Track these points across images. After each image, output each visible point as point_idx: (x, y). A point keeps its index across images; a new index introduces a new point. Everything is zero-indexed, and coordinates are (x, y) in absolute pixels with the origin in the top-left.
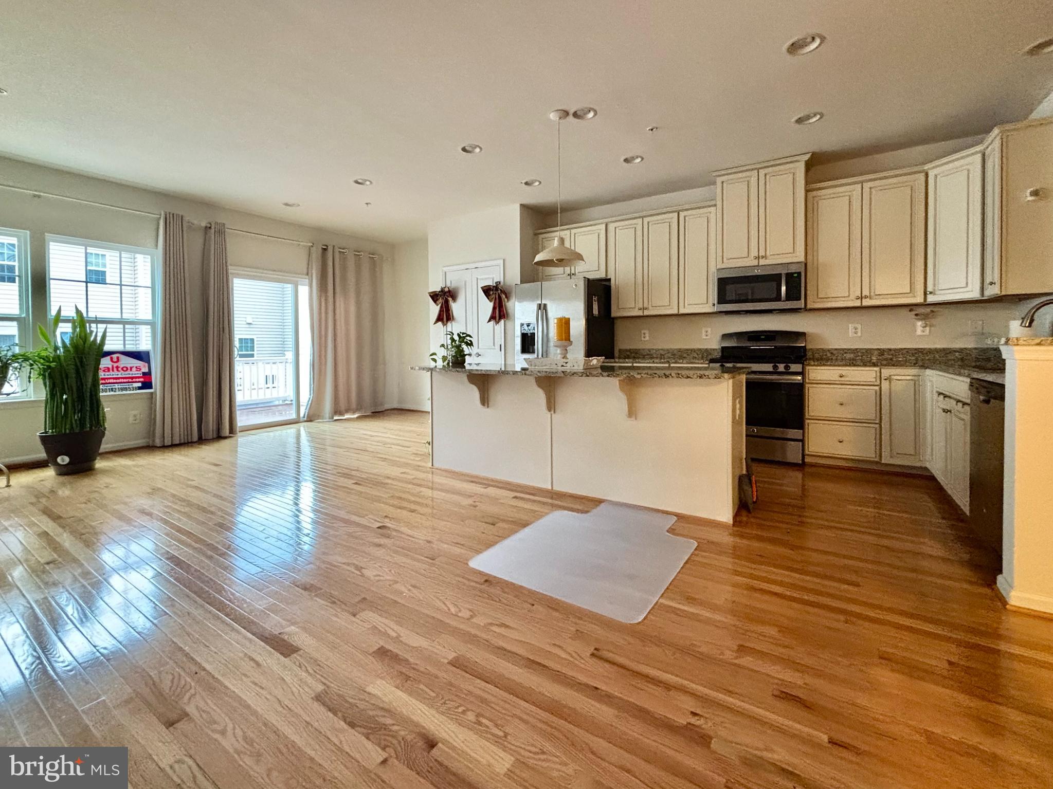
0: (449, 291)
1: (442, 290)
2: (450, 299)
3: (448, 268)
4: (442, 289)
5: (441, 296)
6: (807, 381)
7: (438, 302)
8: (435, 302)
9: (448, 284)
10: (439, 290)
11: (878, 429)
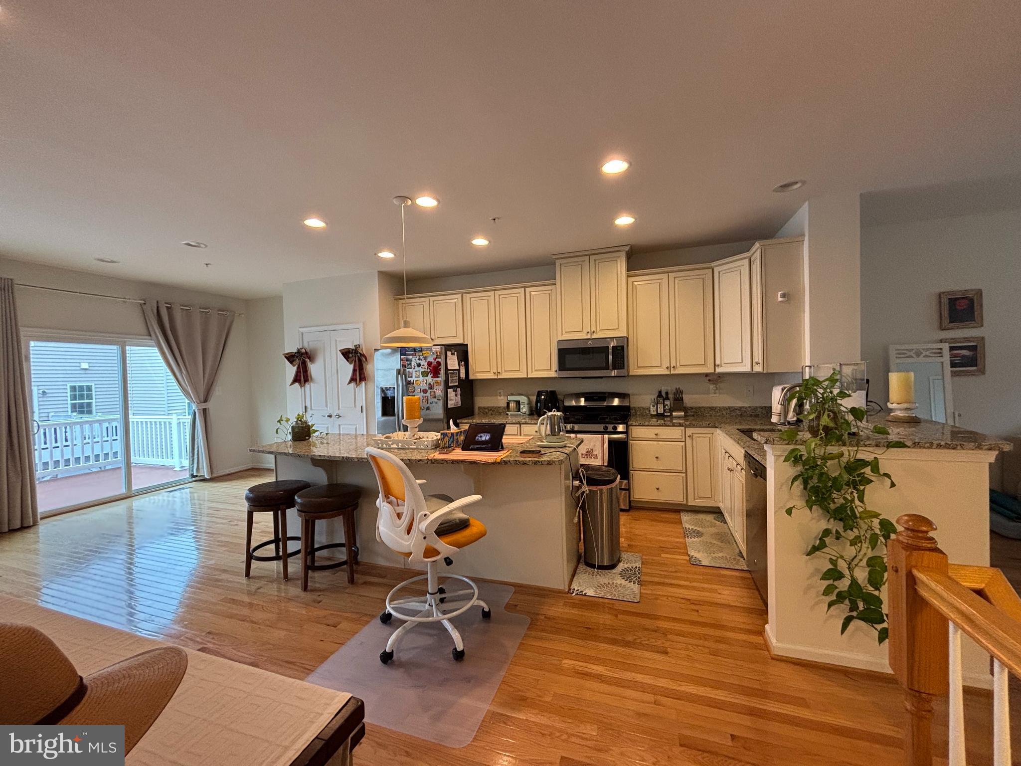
0: (306, 353)
1: (299, 352)
2: (307, 360)
3: (305, 329)
4: (298, 350)
5: (297, 357)
6: (630, 438)
7: (294, 363)
8: (291, 362)
9: (306, 345)
10: (295, 351)
11: (685, 477)
